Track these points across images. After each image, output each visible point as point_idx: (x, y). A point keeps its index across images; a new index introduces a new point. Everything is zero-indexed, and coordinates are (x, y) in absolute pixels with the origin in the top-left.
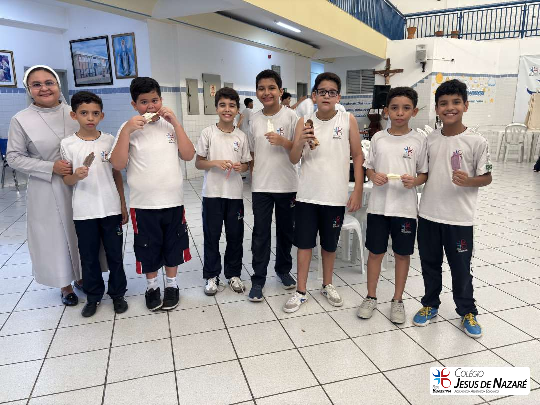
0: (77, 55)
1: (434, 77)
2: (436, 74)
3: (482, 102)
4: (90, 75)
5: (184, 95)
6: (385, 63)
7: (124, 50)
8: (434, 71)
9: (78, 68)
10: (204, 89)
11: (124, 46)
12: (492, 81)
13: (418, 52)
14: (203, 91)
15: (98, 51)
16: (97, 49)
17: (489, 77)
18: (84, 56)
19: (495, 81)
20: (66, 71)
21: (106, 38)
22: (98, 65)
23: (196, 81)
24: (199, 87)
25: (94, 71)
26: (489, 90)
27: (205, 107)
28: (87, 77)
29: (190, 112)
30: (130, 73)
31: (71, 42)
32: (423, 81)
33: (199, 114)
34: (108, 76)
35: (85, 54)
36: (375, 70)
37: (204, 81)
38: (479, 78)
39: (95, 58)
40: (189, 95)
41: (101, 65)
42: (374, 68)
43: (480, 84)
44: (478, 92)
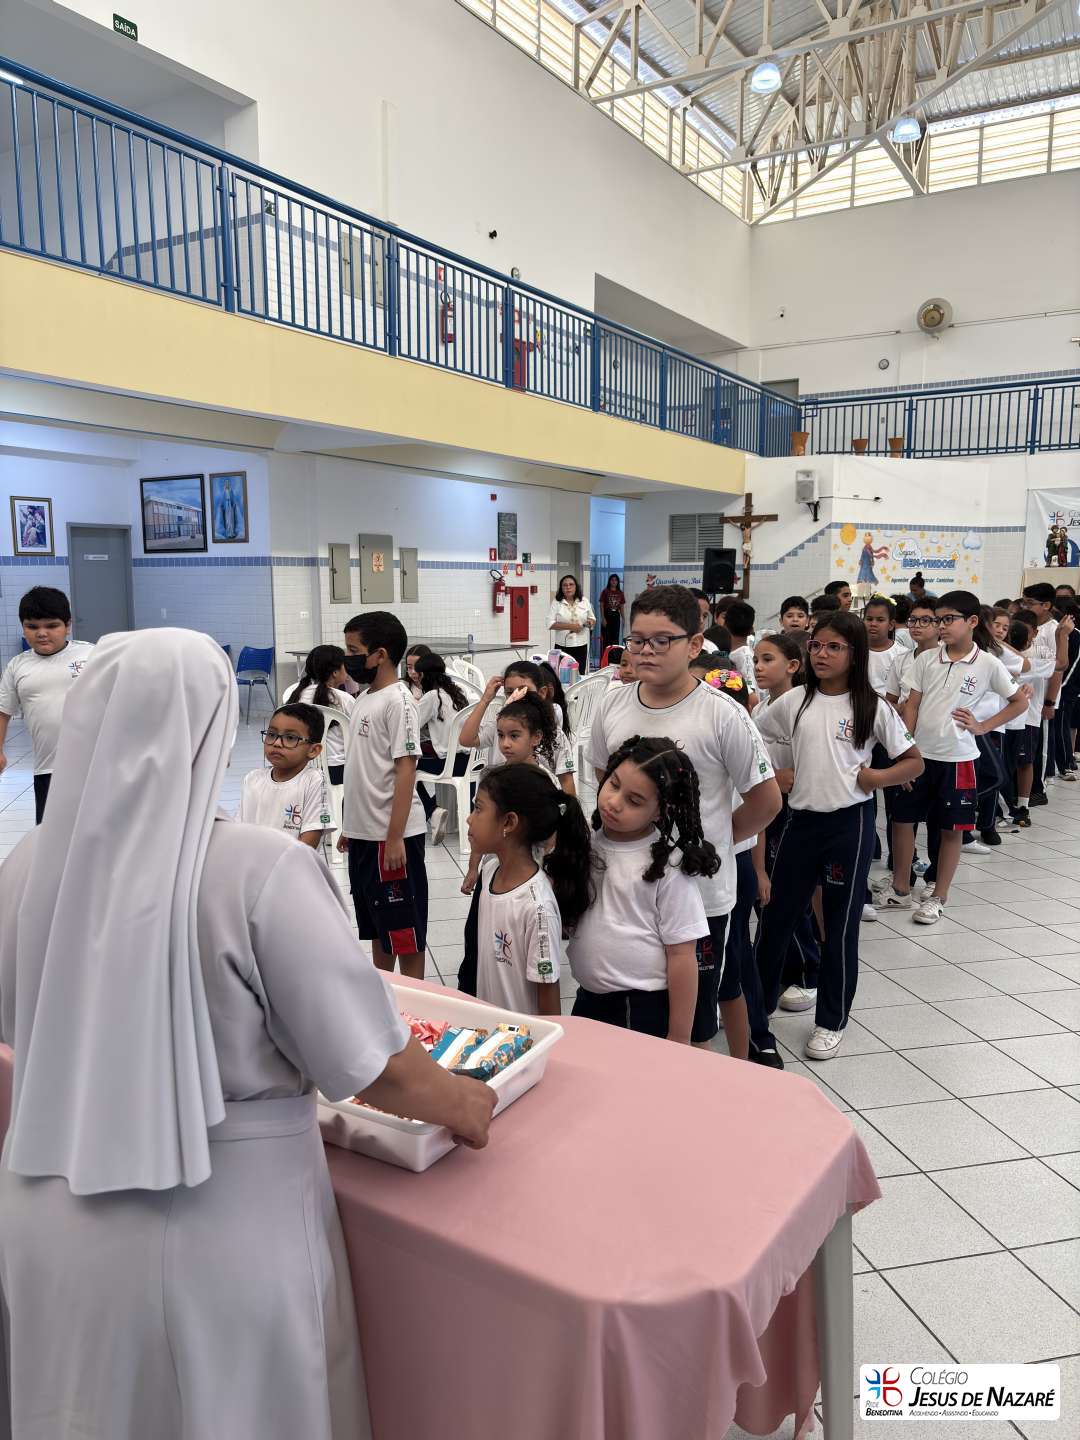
0: (150, 501)
1: (835, 532)
2: (840, 526)
3: (952, 581)
4: (169, 535)
5: (325, 571)
6: (742, 503)
7: (228, 497)
8: (834, 521)
9: (150, 521)
10: (360, 559)
11: (227, 491)
12: (972, 538)
13: (799, 483)
14: (359, 562)
15: (185, 496)
16: (184, 494)
17: (966, 531)
18: (162, 504)
19: (980, 539)
20: (130, 526)
21: (201, 477)
22: (184, 518)
23: (346, 547)
24: (351, 557)
25: (176, 529)
26: (967, 558)
27: (362, 591)
28: (164, 537)
29: (335, 598)
30: (236, 533)
31: (142, 481)
32: (814, 539)
33: (350, 602)
34: (200, 537)
35: (162, 500)
36: (723, 514)
37: (361, 547)
38: (940, 533)
39: (179, 508)
40: (333, 571)
41: (188, 519)
42: (721, 511)
43: (943, 546)
44: (939, 561)
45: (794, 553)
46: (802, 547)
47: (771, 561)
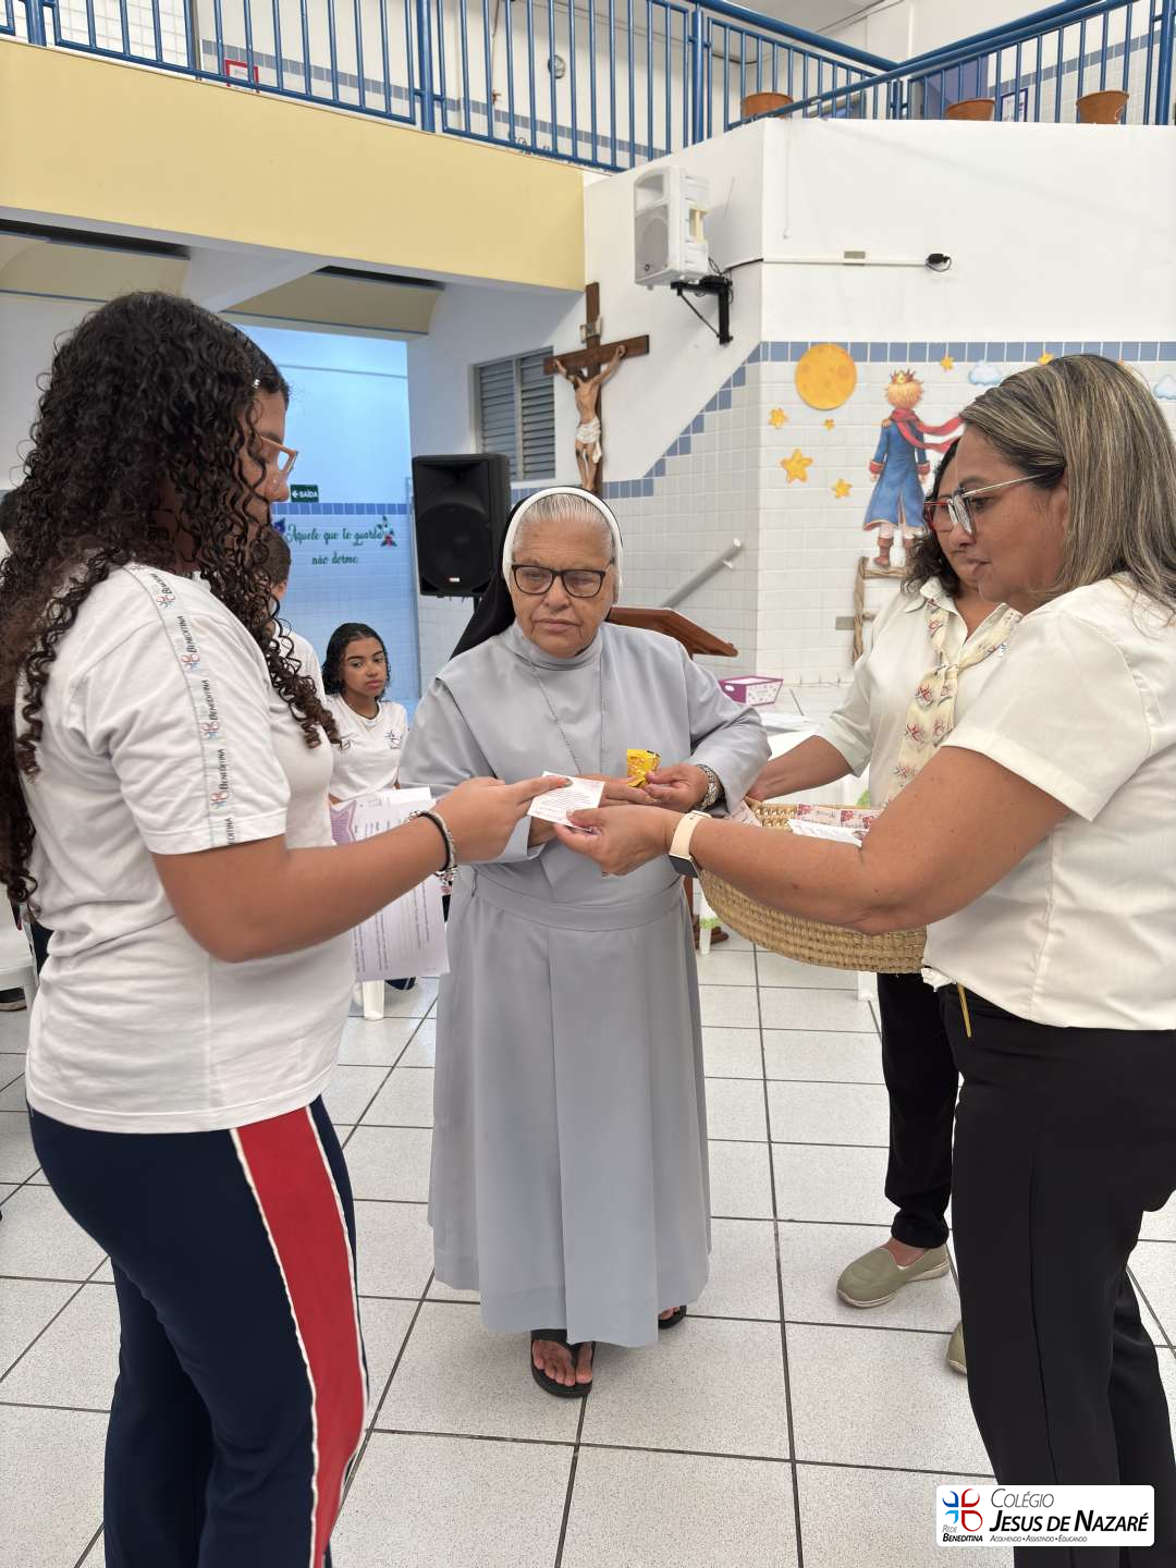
1: (772, 369)
2: (798, 351)
6: (580, 313)
8: (773, 330)
32: (722, 401)
36: (550, 350)
42: (546, 345)
45: (681, 446)
46: (698, 424)
47: (639, 475)
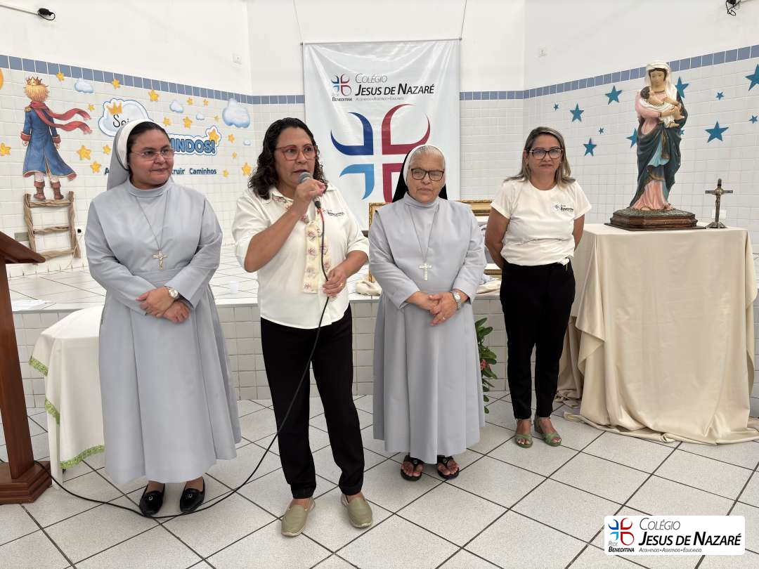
3: (214, 172)
17: (225, 98)
19: (247, 112)
26: (231, 138)
38: (186, 97)
43: (193, 118)
44: (189, 141)
